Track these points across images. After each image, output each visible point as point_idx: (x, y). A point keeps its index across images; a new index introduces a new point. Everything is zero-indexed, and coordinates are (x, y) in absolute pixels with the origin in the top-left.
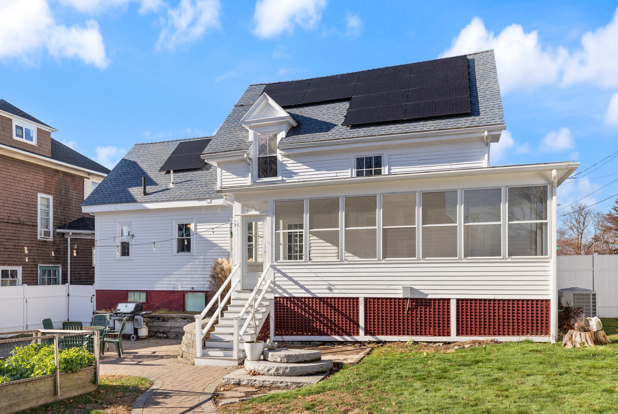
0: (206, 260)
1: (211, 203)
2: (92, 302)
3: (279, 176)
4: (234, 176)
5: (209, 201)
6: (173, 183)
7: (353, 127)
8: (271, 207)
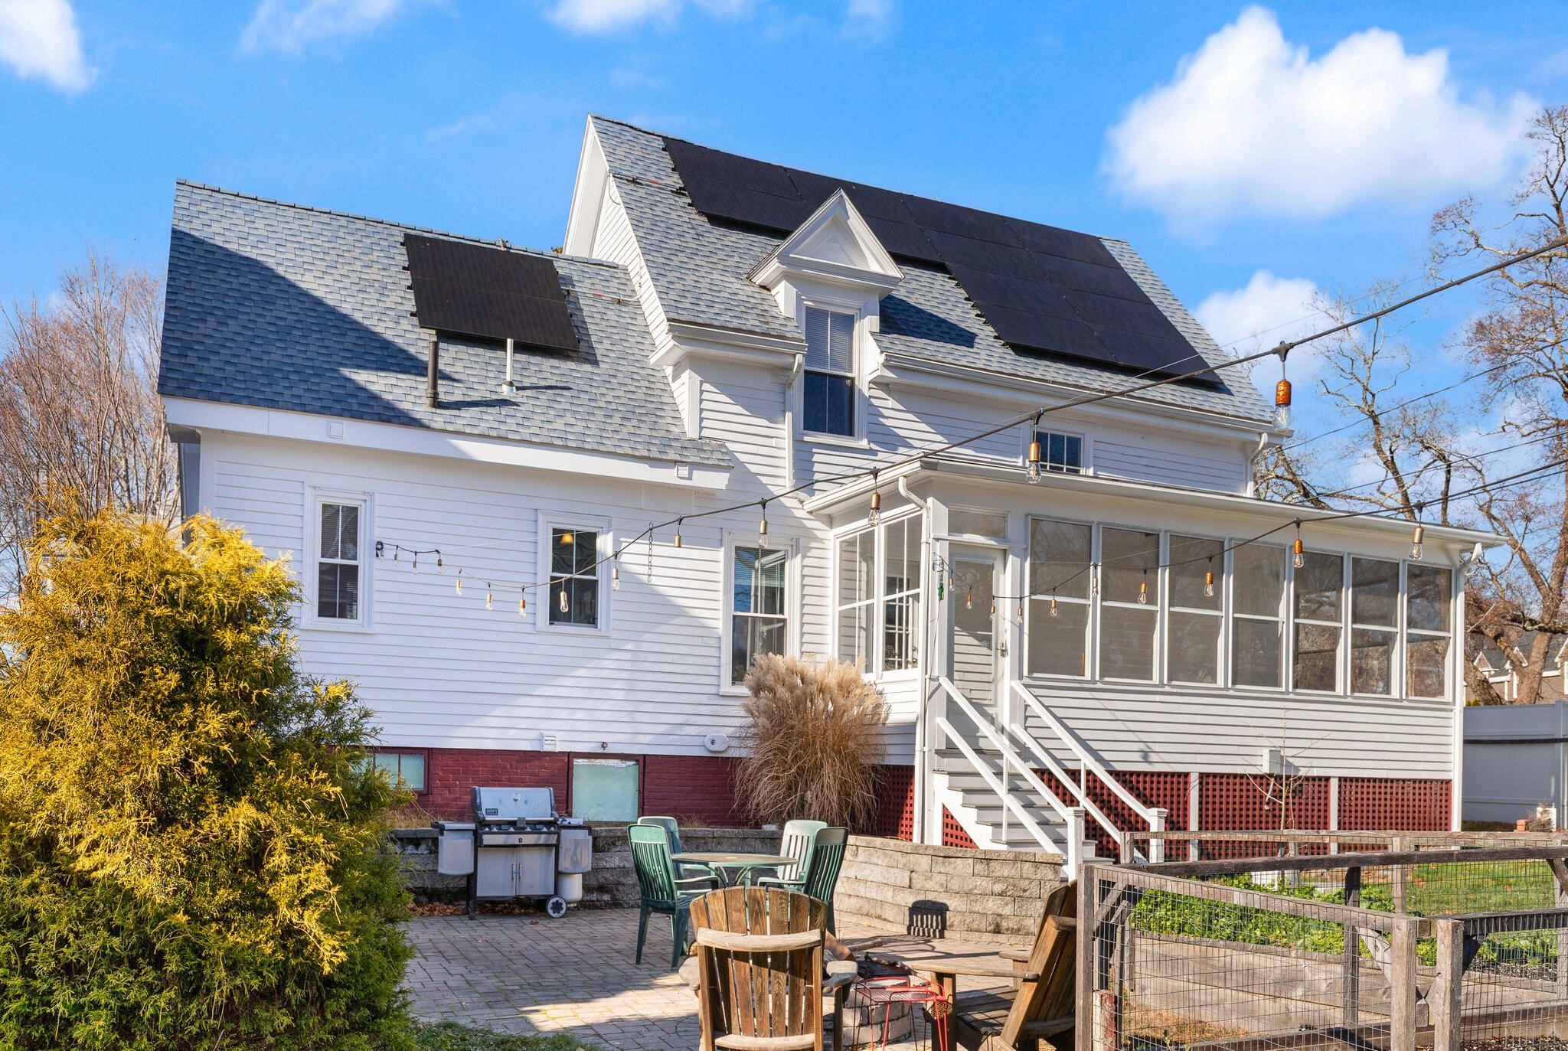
0: (642, 657)
1: (690, 478)
3: (860, 438)
4: (739, 409)
5: (684, 471)
6: (511, 384)
7: (1021, 350)
8: (1016, 528)
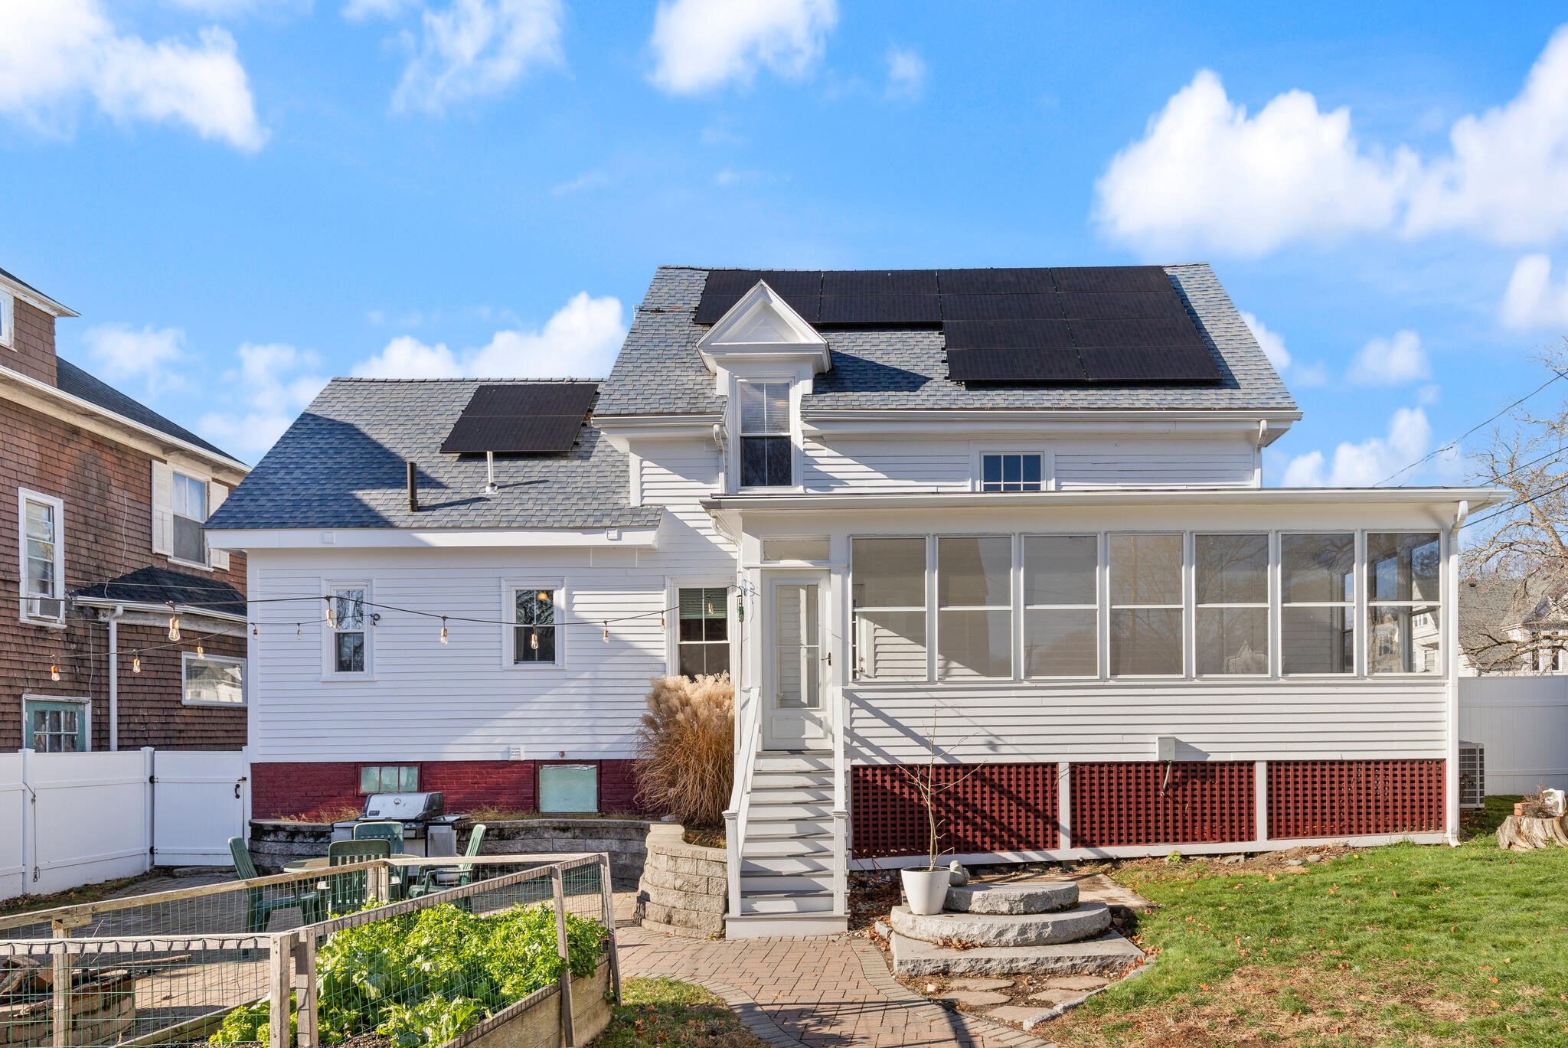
0: (598, 683)
1: (619, 538)
2: (238, 796)
3: (797, 485)
4: (677, 478)
5: (614, 534)
6: (493, 485)
7: (973, 385)
8: (841, 550)
